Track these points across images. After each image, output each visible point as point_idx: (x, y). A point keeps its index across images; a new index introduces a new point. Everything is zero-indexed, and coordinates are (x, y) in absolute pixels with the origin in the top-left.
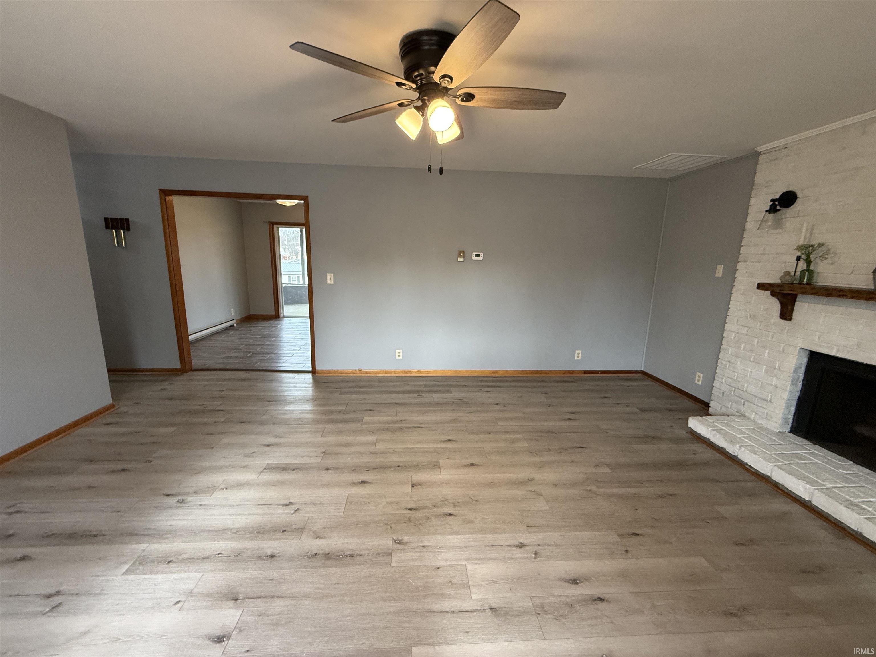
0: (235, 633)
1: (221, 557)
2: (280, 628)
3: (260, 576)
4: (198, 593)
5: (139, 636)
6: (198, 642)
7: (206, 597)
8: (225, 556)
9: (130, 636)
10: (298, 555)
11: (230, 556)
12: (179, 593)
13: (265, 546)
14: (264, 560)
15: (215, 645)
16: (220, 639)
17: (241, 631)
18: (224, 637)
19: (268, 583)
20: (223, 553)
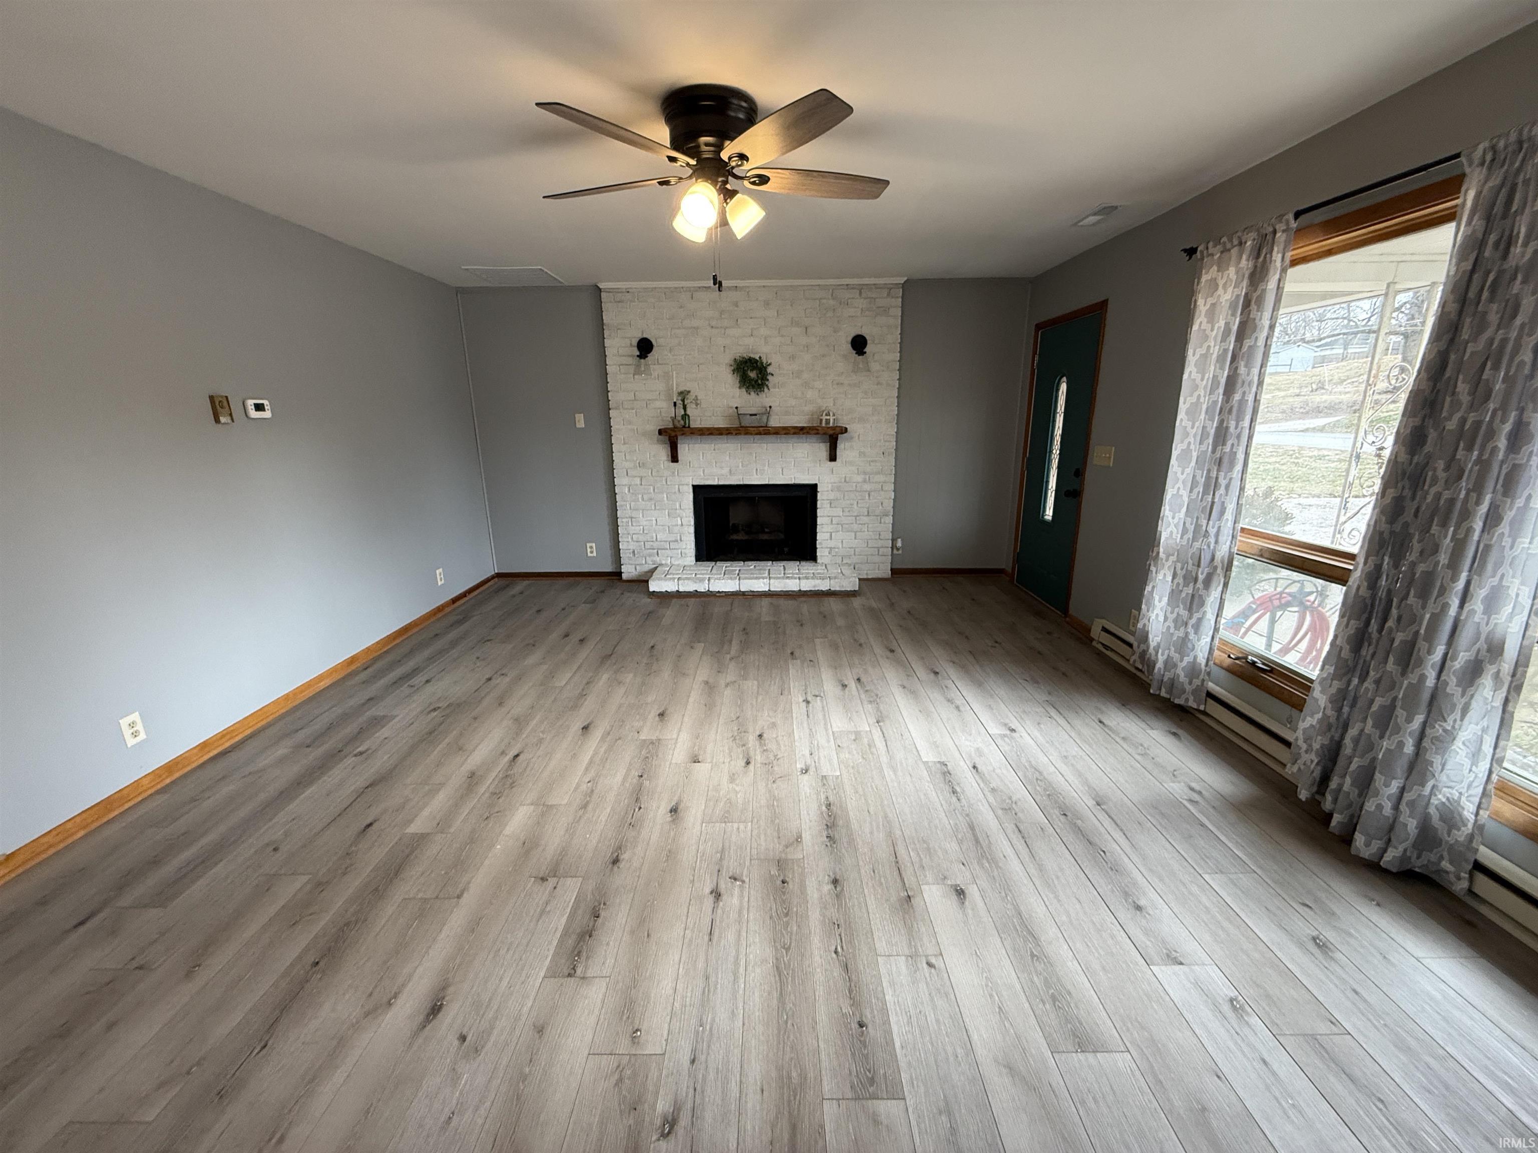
0: (949, 882)
1: (842, 947)
2: (931, 846)
3: (870, 884)
4: (910, 945)
5: (987, 986)
6: (970, 912)
7: (914, 934)
8: (839, 941)
9: (991, 996)
10: (831, 854)
11: (840, 935)
12: (915, 972)
13: (816, 896)
14: (843, 889)
15: (967, 895)
16: (960, 893)
17: (945, 878)
18: (957, 891)
19: (879, 873)
20: (834, 948)
